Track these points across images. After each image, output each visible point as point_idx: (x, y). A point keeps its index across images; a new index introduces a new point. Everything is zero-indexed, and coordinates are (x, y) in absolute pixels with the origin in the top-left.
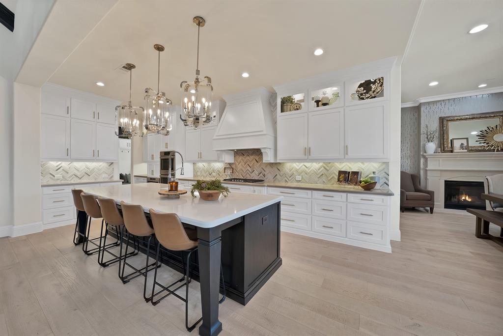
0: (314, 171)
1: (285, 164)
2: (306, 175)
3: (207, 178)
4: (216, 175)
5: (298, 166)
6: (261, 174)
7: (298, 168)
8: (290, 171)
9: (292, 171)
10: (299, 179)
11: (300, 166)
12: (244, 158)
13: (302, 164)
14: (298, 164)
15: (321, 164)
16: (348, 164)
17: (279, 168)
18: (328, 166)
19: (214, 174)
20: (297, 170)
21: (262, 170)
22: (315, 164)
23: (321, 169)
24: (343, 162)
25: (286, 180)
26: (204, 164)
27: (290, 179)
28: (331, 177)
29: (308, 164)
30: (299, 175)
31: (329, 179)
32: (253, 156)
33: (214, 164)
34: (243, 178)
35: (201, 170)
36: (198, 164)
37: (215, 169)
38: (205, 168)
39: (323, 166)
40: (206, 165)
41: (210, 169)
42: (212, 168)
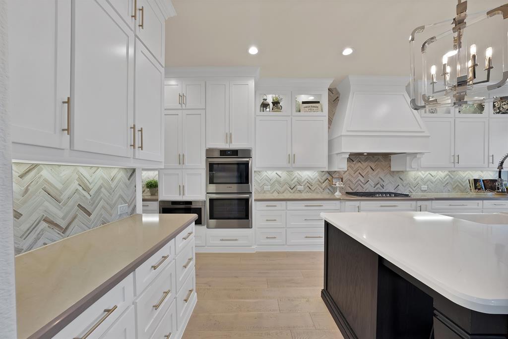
0: (439, 180)
1: (409, 172)
2: (431, 184)
3: (284, 194)
4: (305, 189)
5: (423, 175)
6: (379, 186)
7: (423, 177)
8: (415, 180)
9: (417, 181)
10: (425, 189)
11: (426, 175)
12: (353, 165)
13: (427, 173)
14: (423, 172)
15: (446, 173)
16: (470, 172)
17: (401, 177)
18: (453, 175)
19: (299, 187)
20: (422, 179)
21: (380, 180)
22: (440, 172)
23: (446, 178)
24: (466, 171)
25: (409, 191)
26: (279, 173)
27: (415, 189)
28: (456, 185)
29: (434, 173)
30: (424, 185)
31: (454, 187)
32: (366, 163)
33: (299, 172)
34: (351, 191)
35: (272, 182)
36: (266, 173)
37: (303, 180)
38: (282, 180)
39: (448, 175)
40: (283, 174)
41: (292, 180)
42: (296, 179)
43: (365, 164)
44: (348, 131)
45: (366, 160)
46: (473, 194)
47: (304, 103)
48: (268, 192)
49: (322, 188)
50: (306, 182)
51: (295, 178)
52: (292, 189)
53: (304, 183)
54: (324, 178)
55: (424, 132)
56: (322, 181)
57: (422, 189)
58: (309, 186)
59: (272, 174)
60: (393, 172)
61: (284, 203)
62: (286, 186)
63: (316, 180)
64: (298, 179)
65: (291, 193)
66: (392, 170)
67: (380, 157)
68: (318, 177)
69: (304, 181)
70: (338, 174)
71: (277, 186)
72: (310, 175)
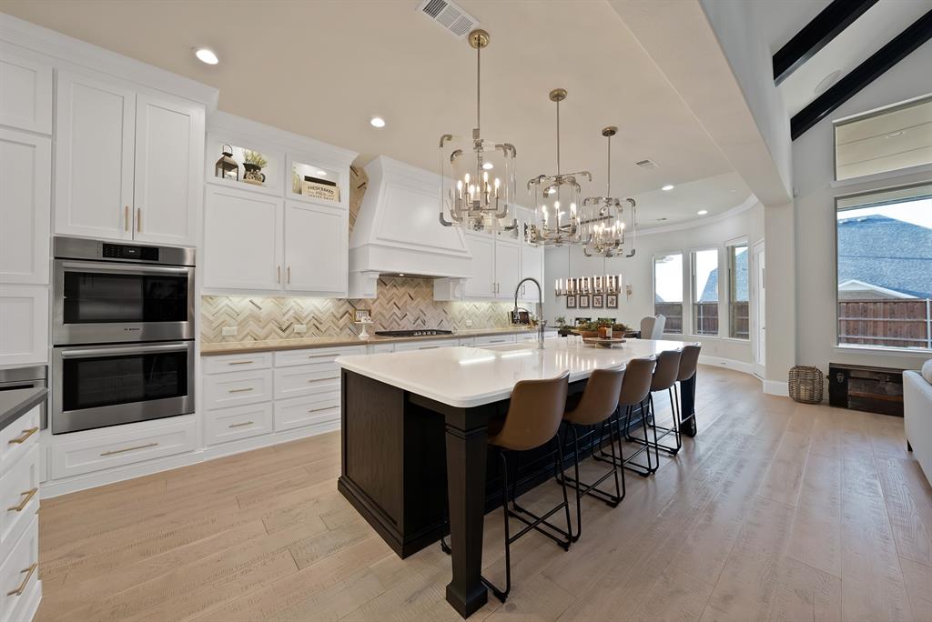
0: (483, 312)
1: (453, 303)
2: (476, 318)
3: (268, 341)
4: (308, 329)
5: (468, 306)
6: (419, 321)
7: (468, 310)
8: (460, 314)
9: (462, 314)
10: (470, 325)
11: (471, 306)
12: (385, 291)
13: (472, 304)
14: (468, 303)
15: (489, 304)
16: (509, 304)
17: (445, 310)
19: (297, 327)
20: (467, 312)
21: (421, 313)
22: (484, 303)
23: (489, 311)
24: (505, 302)
25: (452, 326)
26: (258, 300)
27: (459, 324)
28: (497, 318)
29: (478, 304)
30: (469, 318)
31: (496, 320)
34: (383, 330)
35: (240, 318)
36: (226, 301)
37: (304, 315)
38: (263, 313)
39: (490, 307)
40: (266, 304)
41: (284, 315)
42: (292, 312)
43: (402, 290)
44: (378, 239)
45: (403, 284)
46: (511, 328)
47: (308, 179)
48: (231, 339)
49: (338, 327)
50: (310, 317)
51: (289, 310)
52: (284, 331)
53: (308, 319)
54: (342, 310)
55: (466, 252)
56: (339, 316)
57: (468, 325)
58: (317, 324)
59: (241, 303)
60: (436, 302)
61: (269, 354)
62: (272, 326)
63: (327, 314)
64: (295, 313)
65: (281, 337)
66: (436, 299)
67: (421, 281)
68: (332, 310)
69: (307, 316)
70: (363, 305)
71: (253, 327)
72: (318, 306)
